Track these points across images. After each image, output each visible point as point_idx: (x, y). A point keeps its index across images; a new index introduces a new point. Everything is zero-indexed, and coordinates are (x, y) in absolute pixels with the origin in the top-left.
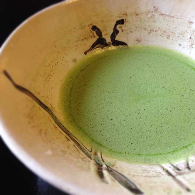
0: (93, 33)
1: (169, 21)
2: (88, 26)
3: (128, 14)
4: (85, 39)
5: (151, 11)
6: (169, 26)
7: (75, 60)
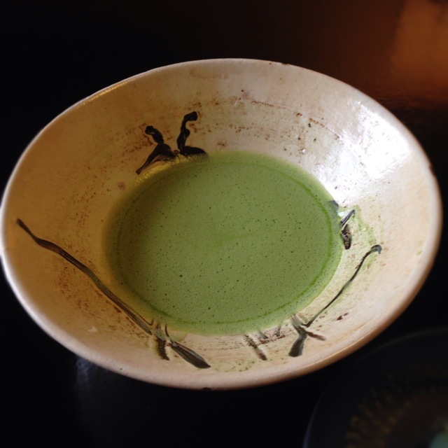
0: (148, 138)
1: (267, 113)
2: (140, 127)
3: (202, 103)
4: (137, 148)
5: (238, 97)
6: (268, 120)
7: (122, 186)
